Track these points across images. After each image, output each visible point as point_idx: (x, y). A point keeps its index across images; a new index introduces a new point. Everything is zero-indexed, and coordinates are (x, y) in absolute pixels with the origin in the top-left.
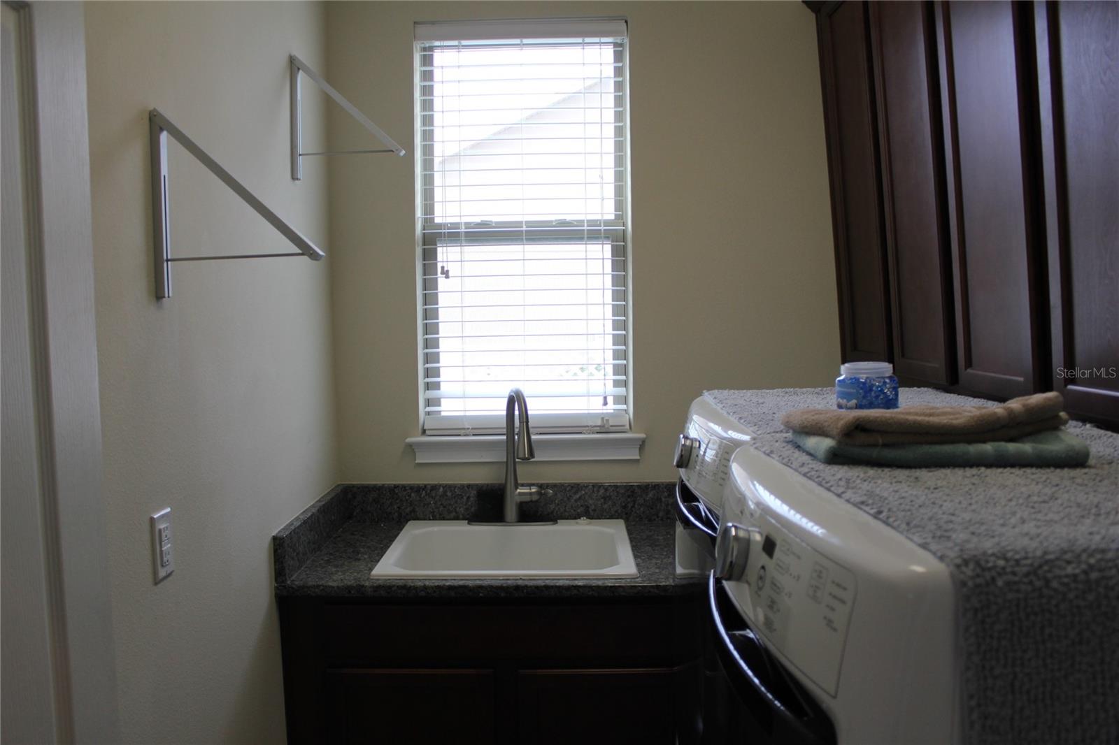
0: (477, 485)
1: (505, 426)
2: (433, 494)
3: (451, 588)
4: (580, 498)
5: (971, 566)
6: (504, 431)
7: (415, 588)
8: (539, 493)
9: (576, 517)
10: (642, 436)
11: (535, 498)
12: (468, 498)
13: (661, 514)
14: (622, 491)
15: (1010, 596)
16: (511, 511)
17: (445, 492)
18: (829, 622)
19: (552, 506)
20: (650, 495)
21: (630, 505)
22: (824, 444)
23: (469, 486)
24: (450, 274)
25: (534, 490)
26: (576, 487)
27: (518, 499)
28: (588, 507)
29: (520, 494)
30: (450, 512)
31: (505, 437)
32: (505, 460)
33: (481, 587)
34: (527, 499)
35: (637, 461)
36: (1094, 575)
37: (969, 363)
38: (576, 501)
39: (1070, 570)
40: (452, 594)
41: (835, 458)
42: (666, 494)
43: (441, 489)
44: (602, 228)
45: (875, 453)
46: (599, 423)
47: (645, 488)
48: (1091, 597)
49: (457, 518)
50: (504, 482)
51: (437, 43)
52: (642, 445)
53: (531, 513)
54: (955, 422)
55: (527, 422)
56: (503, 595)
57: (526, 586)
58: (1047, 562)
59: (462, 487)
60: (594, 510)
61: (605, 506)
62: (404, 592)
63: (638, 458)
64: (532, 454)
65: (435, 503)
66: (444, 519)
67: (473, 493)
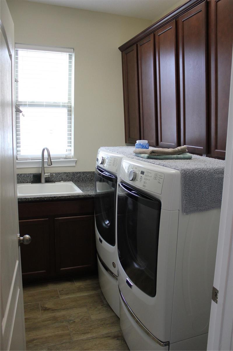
0: (33, 173)
1: (41, 157)
2: (21, 176)
3: (37, 198)
4: (60, 176)
5: (183, 171)
6: (41, 159)
7: (28, 198)
8: (50, 175)
9: (60, 181)
10: (77, 159)
11: (50, 176)
12: (31, 177)
13: (81, 180)
14: (71, 174)
15: (189, 175)
16: (43, 180)
17: (24, 176)
18: (159, 182)
19: (53, 179)
20: (78, 175)
21: (73, 178)
22: (146, 155)
23: (31, 174)
24: (25, 116)
25: (49, 174)
26: (59, 174)
27: (45, 177)
28: (62, 178)
29: (46, 175)
30: (25, 181)
31: (41, 160)
32: (41, 166)
33: (46, 197)
34: (47, 176)
35: (75, 166)
36: (200, 172)
37: (161, 141)
38: (59, 177)
39: (196, 171)
40: (38, 199)
41: (148, 158)
42: (82, 174)
43: (23, 175)
44: (66, 105)
45: (156, 157)
46: (65, 156)
47: (77, 173)
48: (199, 175)
49: (27, 183)
50: (41, 172)
51: (19, 49)
52: (76, 162)
53: (48, 181)
54: (169, 151)
55: (50, 156)
56: (51, 199)
57: (57, 197)
58: (193, 170)
59: (29, 174)
60: (64, 179)
61: (67, 178)
62: (25, 200)
63: (75, 165)
64: (51, 164)
65: (21, 179)
66: (24, 183)
67: (32, 176)
